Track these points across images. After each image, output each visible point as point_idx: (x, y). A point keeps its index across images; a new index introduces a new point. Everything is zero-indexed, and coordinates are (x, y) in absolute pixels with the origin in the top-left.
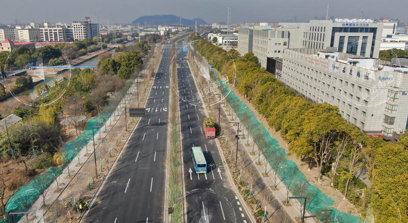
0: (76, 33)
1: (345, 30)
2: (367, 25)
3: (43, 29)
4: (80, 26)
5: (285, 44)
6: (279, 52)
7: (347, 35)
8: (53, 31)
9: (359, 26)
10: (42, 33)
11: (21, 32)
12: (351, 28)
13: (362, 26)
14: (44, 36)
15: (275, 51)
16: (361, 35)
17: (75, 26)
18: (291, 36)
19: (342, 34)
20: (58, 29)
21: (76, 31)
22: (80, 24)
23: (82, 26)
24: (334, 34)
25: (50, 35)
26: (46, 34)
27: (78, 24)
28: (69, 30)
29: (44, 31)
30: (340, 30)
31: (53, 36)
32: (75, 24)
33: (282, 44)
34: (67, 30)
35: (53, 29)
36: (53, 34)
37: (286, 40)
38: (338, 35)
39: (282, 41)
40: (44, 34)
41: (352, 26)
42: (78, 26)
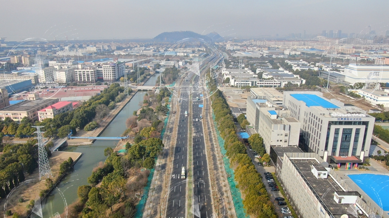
0: (106, 74)
1: (340, 123)
2: (360, 119)
3: (78, 71)
4: (109, 68)
5: (286, 136)
6: (281, 141)
7: (341, 127)
8: (86, 73)
9: (352, 120)
10: (77, 74)
11: (59, 74)
12: (345, 122)
13: (356, 120)
14: (78, 77)
15: (278, 141)
16: (354, 127)
17: (105, 68)
18: (291, 128)
19: (338, 126)
20: (90, 71)
21: (105, 72)
22: (109, 66)
23: (111, 68)
24: (330, 126)
25: (83, 76)
26: (80, 75)
27: (107, 66)
28: (100, 71)
29: (78, 73)
30: (335, 123)
31: (86, 77)
32: (105, 66)
33: (284, 135)
34: (97, 71)
35: (86, 71)
36: (86, 75)
37: (287, 132)
38: (333, 127)
39: (284, 132)
40: (78, 75)
41: (346, 120)
42: (107, 68)
